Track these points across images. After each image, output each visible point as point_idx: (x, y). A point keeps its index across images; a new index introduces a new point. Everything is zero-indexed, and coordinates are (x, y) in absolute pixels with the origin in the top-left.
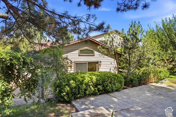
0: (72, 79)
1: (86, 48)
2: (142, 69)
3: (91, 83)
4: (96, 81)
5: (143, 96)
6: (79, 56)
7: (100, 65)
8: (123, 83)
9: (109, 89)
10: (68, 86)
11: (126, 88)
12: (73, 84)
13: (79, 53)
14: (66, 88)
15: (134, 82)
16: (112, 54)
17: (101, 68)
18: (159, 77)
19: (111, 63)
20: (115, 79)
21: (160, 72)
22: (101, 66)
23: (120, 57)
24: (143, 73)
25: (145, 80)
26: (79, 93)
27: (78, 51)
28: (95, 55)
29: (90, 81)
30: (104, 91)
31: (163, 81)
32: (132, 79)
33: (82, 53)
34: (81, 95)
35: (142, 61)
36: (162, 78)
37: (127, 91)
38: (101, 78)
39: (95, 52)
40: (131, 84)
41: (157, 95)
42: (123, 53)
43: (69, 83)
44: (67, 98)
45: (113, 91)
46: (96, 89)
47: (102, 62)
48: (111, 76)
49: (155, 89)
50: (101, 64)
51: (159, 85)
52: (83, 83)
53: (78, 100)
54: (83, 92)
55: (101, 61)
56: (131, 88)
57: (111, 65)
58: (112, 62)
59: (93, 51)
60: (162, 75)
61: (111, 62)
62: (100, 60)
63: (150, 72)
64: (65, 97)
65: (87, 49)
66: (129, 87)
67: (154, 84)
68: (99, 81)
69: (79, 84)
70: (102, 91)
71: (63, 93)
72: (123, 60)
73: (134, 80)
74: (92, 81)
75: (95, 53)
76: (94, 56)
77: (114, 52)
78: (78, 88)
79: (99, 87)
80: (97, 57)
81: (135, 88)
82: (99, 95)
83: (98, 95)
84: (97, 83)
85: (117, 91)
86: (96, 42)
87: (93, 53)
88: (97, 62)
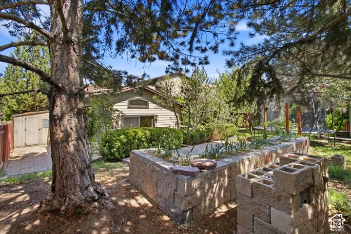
0: (123, 134)
1: (138, 97)
4: (150, 136)
6: (128, 108)
7: (156, 120)
10: (119, 141)
12: (124, 140)
14: (117, 143)
16: (170, 106)
17: (158, 124)
18: (226, 134)
19: (171, 118)
22: (158, 121)
27: (127, 101)
28: (150, 107)
29: (143, 137)
33: (132, 104)
38: (156, 133)
39: (150, 103)
40: (192, 141)
43: (120, 138)
47: (160, 117)
50: (158, 119)
52: (135, 137)
55: (158, 114)
56: (192, 145)
58: (172, 116)
59: (147, 102)
60: (229, 131)
61: (170, 116)
62: (156, 114)
64: (115, 154)
65: (139, 99)
68: (154, 136)
71: (113, 149)
74: (145, 136)
75: (150, 105)
76: (148, 108)
78: (130, 143)
80: (152, 109)
84: (151, 139)
86: (150, 90)
87: (146, 105)
88: (152, 117)
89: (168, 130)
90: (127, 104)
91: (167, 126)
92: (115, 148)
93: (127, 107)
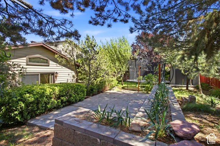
0: (26, 93)
1: (38, 55)
2: (99, 80)
3: (53, 95)
4: (59, 92)
5: (104, 101)
6: (27, 65)
7: (56, 77)
8: (85, 92)
9: (73, 100)
10: (22, 101)
11: (87, 98)
12: (30, 99)
13: (27, 61)
14: (19, 104)
15: (94, 91)
16: (72, 64)
17: (57, 80)
18: (112, 86)
19: (69, 75)
20: (78, 88)
21: (112, 81)
22: (57, 78)
23: (78, 68)
24: (100, 82)
25: (102, 88)
26: (38, 109)
27: (25, 58)
28: (50, 65)
29: (52, 93)
30: (67, 103)
31: (114, 88)
32: (92, 89)
33: (32, 61)
34: (41, 111)
35: (98, 72)
36: (114, 86)
37: (89, 100)
38: (64, 89)
39: (50, 61)
40: (91, 93)
41: (113, 98)
42: (81, 65)
43: (22, 97)
44: (20, 119)
45: (76, 102)
46: (59, 101)
47: (59, 74)
48: (74, 86)
49: (110, 95)
50: (58, 75)
51: (112, 91)
52: (43, 95)
53: (37, 118)
54: (43, 107)
55: (58, 72)
56: (91, 96)
57: (68, 77)
58: (70, 73)
59: (47, 60)
60: (113, 83)
61: (68, 73)
62: (56, 72)
63: (105, 81)
64: (17, 117)
65: (39, 57)
66: (90, 96)
67: (109, 91)
68: (63, 91)
69: (38, 97)
70: (65, 103)
71: (13, 112)
72: (81, 71)
73: (94, 89)
74: (54, 92)
75: (50, 63)
76: (49, 66)
77: (73, 62)
78: (37, 102)
79: (62, 98)
80: (53, 67)
81: (95, 96)
82: (63, 107)
83: (61, 108)
84: (60, 95)
85: (80, 100)
86: (51, 49)
87: (47, 63)
88: (53, 74)
89: (74, 85)
90: (25, 61)
91: (66, 81)
92: (16, 110)
93: (25, 64)
